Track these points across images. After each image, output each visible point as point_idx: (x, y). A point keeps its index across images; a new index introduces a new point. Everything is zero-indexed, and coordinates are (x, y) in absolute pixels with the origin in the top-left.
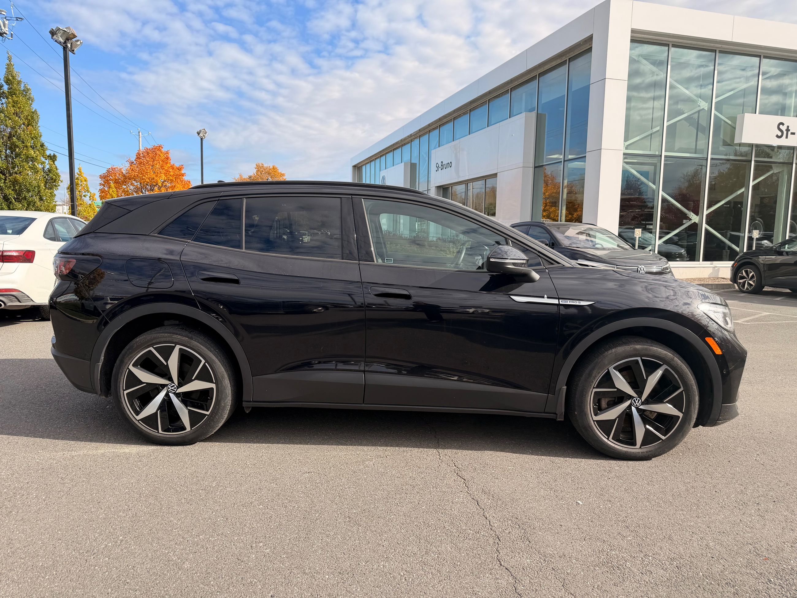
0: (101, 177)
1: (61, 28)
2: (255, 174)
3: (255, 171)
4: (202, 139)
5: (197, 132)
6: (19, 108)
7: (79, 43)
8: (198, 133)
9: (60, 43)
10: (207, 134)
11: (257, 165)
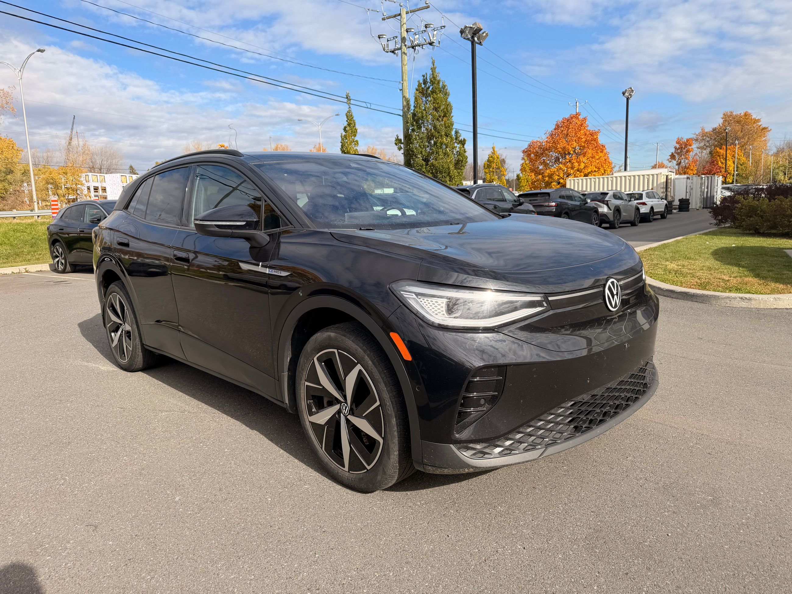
0: (524, 152)
1: (467, 26)
2: (721, 125)
3: (721, 121)
4: (628, 99)
5: (622, 92)
6: (437, 104)
7: (485, 34)
8: (624, 93)
9: (468, 39)
10: (634, 92)
11: (724, 114)
